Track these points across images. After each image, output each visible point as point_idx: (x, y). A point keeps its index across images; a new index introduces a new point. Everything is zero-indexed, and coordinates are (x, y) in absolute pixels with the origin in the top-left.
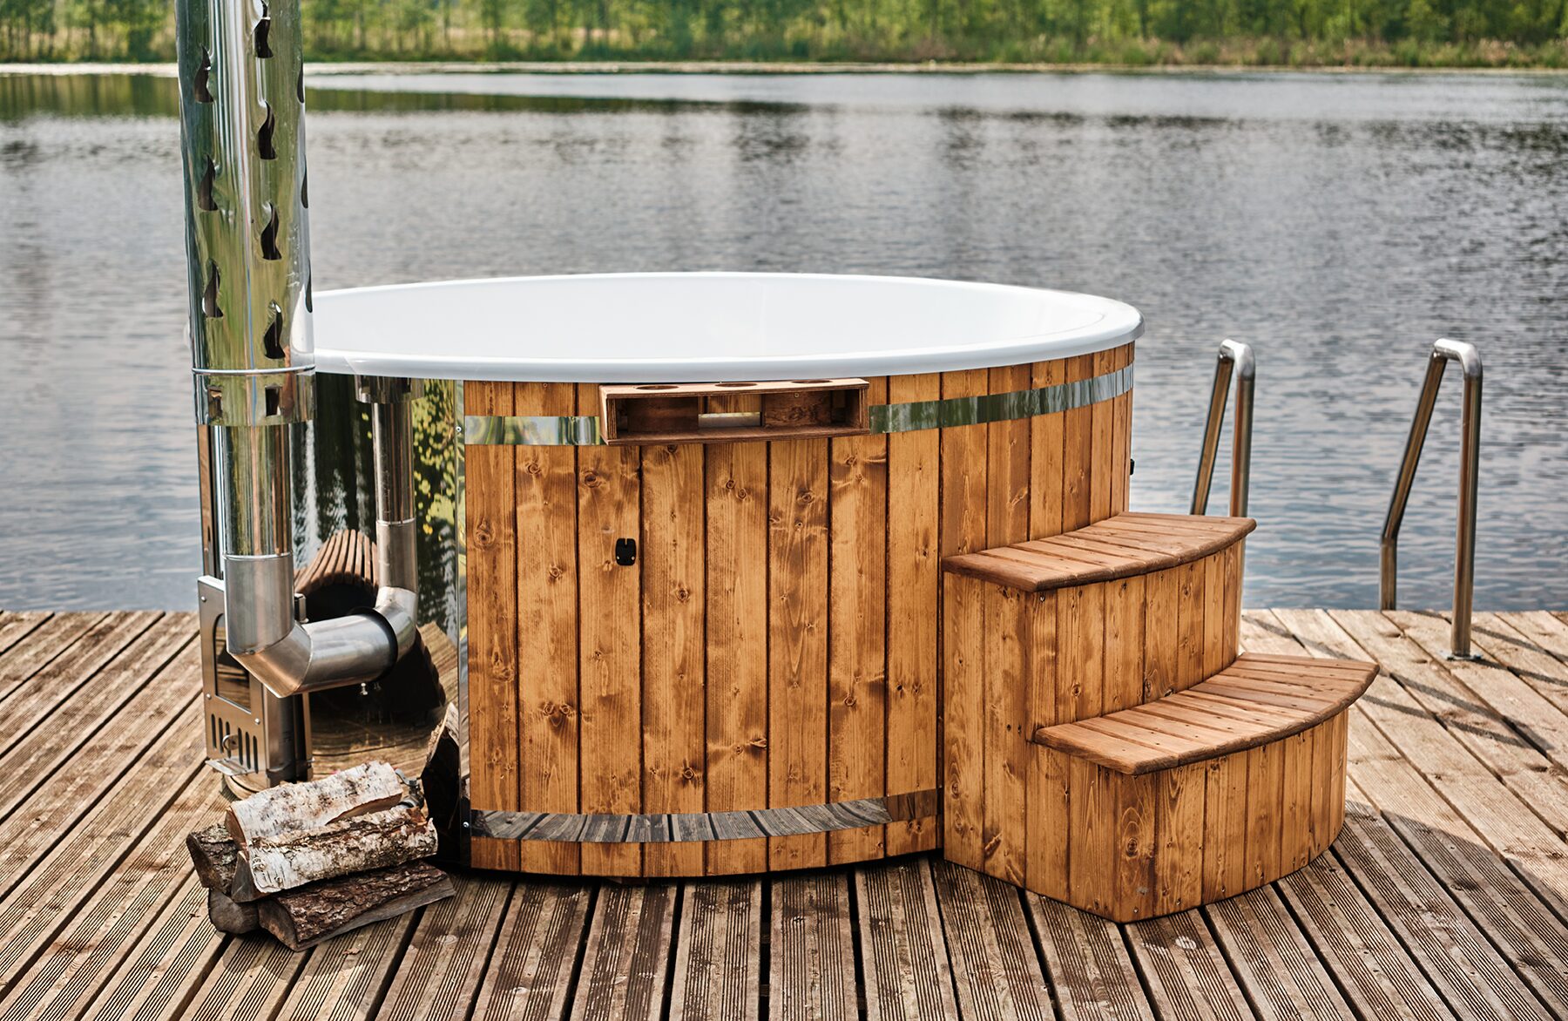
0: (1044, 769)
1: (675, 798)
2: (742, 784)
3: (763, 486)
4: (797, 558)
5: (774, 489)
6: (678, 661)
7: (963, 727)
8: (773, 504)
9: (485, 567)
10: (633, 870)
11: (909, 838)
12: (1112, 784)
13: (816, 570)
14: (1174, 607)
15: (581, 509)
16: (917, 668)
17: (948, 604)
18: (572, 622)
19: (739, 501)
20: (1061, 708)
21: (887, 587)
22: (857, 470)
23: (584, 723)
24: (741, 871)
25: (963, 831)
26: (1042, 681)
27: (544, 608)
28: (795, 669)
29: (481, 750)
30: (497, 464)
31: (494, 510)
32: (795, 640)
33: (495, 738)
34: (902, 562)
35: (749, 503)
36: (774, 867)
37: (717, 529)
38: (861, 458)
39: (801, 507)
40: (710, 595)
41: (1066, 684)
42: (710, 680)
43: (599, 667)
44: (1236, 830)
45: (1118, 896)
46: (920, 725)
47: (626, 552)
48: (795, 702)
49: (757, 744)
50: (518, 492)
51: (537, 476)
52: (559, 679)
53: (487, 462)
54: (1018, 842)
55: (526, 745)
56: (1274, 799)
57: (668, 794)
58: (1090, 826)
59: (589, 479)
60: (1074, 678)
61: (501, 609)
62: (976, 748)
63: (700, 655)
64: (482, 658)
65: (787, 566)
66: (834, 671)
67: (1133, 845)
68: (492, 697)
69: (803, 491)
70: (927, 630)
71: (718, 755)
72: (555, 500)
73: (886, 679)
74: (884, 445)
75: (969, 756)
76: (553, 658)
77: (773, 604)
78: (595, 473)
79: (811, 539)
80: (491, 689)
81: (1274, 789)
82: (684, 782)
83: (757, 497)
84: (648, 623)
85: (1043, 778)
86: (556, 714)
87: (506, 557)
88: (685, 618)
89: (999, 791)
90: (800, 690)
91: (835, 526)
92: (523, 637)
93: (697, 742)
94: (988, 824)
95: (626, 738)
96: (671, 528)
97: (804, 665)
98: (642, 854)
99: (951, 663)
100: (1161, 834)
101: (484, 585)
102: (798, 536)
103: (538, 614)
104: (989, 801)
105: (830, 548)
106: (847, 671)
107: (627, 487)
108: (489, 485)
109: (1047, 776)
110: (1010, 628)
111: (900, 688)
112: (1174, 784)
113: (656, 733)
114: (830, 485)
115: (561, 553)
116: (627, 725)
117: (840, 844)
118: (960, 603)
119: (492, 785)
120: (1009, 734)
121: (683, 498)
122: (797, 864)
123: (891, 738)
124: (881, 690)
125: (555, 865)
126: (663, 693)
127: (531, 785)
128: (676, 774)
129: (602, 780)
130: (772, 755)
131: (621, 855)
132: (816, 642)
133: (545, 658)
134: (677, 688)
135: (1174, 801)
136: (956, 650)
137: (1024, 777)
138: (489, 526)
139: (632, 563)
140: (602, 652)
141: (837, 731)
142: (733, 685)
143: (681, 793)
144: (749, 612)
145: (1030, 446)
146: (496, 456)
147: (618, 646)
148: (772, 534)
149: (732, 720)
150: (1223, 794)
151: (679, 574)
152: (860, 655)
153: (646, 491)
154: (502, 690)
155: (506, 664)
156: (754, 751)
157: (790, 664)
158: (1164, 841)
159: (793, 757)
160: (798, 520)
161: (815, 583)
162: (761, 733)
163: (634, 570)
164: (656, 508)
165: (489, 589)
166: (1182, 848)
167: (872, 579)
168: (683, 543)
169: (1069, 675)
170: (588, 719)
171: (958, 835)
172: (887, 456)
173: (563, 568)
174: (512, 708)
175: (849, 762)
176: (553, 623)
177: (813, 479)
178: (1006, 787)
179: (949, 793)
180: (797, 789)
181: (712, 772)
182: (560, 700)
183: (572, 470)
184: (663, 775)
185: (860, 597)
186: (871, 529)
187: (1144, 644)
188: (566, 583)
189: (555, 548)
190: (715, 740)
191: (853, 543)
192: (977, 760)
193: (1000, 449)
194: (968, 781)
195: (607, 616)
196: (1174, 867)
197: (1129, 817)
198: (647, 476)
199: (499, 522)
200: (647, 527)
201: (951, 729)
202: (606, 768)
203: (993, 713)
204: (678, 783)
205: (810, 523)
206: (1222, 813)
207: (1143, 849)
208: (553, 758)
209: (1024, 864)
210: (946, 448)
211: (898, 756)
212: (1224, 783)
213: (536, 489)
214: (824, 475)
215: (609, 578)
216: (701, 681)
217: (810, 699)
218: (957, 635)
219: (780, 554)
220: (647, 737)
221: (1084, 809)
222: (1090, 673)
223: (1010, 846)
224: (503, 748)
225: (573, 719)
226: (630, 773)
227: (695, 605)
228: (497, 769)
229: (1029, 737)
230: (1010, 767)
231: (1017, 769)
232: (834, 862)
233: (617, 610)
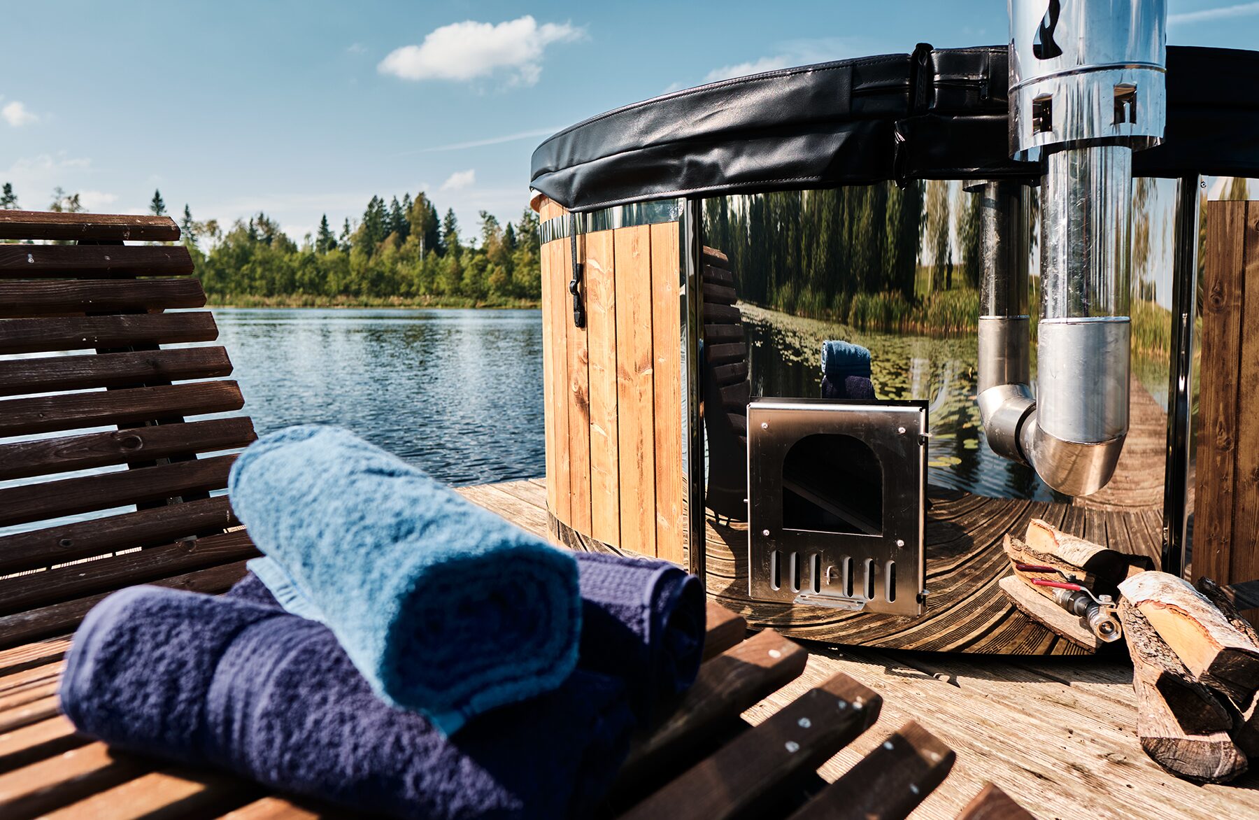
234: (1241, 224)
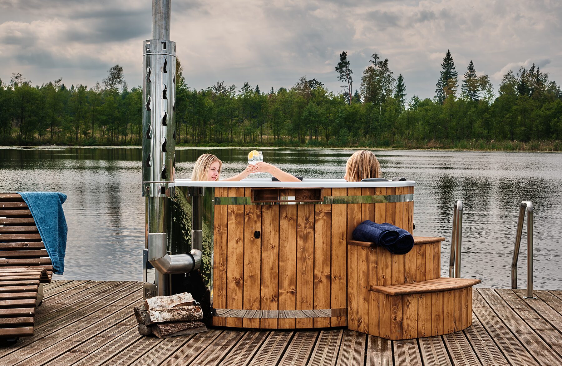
0: (373, 298)
1: (269, 305)
2: (288, 302)
3: (295, 217)
4: (305, 238)
5: (299, 218)
6: (271, 266)
7: (353, 289)
8: (298, 222)
9: (219, 239)
10: (257, 327)
11: (338, 322)
12: (389, 300)
13: (311, 242)
14: (415, 257)
15: (245, 223)
16: (340, 272)
17: (349, 254)
18: (242, 254)
19: (289, 221)
20: (379, 282)
21: (331, 248)
22: (322, 214)
23: (245, 283)
24: (288, 328)
25: (353, 320)
26: (373, 273)
27: (235, 250)
28: (304, 270)
29: (216, 291)
30: (223, 210)
31: (222, 223)
32: (304, 262)
33: (220, 287)
34: (335, 241)
35: (291, 222)
36: (297, 327)
37: (282, 229)
38: (323, 210)
39: (306, 224)
40: (280, 247)
41: (380, 275)
42: (280, 272)
43: (249, 267)
44: (428, 317)
45: (391, 333)
46: (341, 289)
47: (257, 235)
48: (304, 279)
49: (293, 291)
50: (228, 218)
51: (234, 213)
52: (238, 270)
53: (220, 209)
54: (366, 321)
55: (229, 289)
56: (441, 310)
57: (268, 304)
58: (384, 313)
59: (248, 214)
60: (383, 273)
61: (223, 251)
62: (356, 294)
63: (277, 264)
64: (217, 265)
65: (302, 240)
66: (315, 271)
67: (395, 317)
68: (220, 276)
69: (307, 219)
70: (343, 261)
71: (282, 293)
72: (238, 220)
73: (331, 274)
74: (330, 207)
75: (354, 297)
76: (237, 265)
77: (298, 251)
78: (249, 212)
79: (309, 233)
80: (219, 273)
81: (441, 307)
82: (272, 301)
83: (294, 220)
84: (263, 255)
85: (373, 301)
86: (237, 281)
87: (225, 236)
88: (273, 254)
89: (362, 306)
90: (306, 276)
91: (316, 229)
92: (229, 259)
93: (276, 289)
94: (359, 317)
95: (256, 287)
96: (270, 228)
97: (307, 269)
98: (260, 322)
99: (350, 271)
100: (404, 315)
101: (218, 244)
102: (305, 231)
103: (233, 252)
104: (359, 310)
105: (314, 236)
106: (319, 271)
107: (258, 216)
108: (221, 216)
109: (374, 300)
110: (364, 258)
111: (335, 277)
112: (408, 301)
113: (264, 286)
114: (315, 218)
115: (239, 235)
116: (256, 284)
117: (317, 322)
118: (352, 253)
119: (219, 301)
120: (364, 289)
121: (273, 220)
122: (304, 327)
123: (332, 292)
124: (329, 277)
125: (236, 324)
126: (267, 275)
127: (230, 301)
128: (270, 299)
129: (249, 300)
130: (297, 294)
131: (254, 322)
132: (310, 262)
133: (235, 265)
134: (271, 274)
135: (408, 306)
136: (351, 266)
137: (368, 301)
138: (220, 227)
139: (259, 238)
140: (250, 263)
141: (316, 288)
142: (287, 273)
143: (271, 304)
144: (291, 253)
145: (375, 212)
146: (223, 208)
147: (254, 261)
148: (298, 231)
149: (286, 284)
150: (424, 306)
151: (272, 241)
152: (323, 267)
153: (263, 218)
154: (222, 274)
155: (224, 266)
156: (292, 293)
157: (303, 268)
158: (405, 317)
159: (303, 295)
160: (305, 227)
161: (310, 245)
162: (294, 288)
163: (259, 240)
164: (266, 223)
165: (220, 245)
166: (411, 320)
167: (327, 245)
168: (273, 233)
169: (381, 272)
170: (246, 282)
171: (352, 321)
172: (331, 211)
173: (240, 239)
174: (225, 278)
175: (320, 298)
176: (237, 255)
177: (310, 216)
178: (364, 305)
179: (349, 309)
180: (305, 305)
181: (280, 299)
182: (238, 277)
183: (243, 212)
184: (266, 299)
185: (323, 250)
186: (326, 231)
187: (405, 266)
188: (241, 243)
189: (238, 233)
190: (281, 289)
191: (321, 234)
192: (356, 298)
193: (365, 211)
194: (354, 305)
195: (252, 253)
196: (408, 325)
197: (394, 309)
198: (263, 214)
199: (223, 226)
200: (263, 228)
201: (350, 290)
202: (250, 296)
203: (360, 284)
204: (270, 301)
205: (309, 228)
206: (424, 312)
207: (399, 318)
208: (236, 294)
209: (368, 327)
210: (349, 210)
211: (334, 297)
212: (424, 302)
213: (233, 217)
214: (313, 215)
215: (252, 242)
216: (277, 272)
217: (309, 278)
218: (351, 262)
219: (300, 237)
220: (262, 287)
221: (383, 307)
222: (387, 272)
223: (364, 322)
224: (222, 291)
225: (242, 282)
226: (257, 298)
227: (276, 250)
228: (221, 297)
229: (369, 289)
230: (364, 299)
231: (366, 300)
232: (315, 327)
233: (254, 251)
234: (226, 211)
